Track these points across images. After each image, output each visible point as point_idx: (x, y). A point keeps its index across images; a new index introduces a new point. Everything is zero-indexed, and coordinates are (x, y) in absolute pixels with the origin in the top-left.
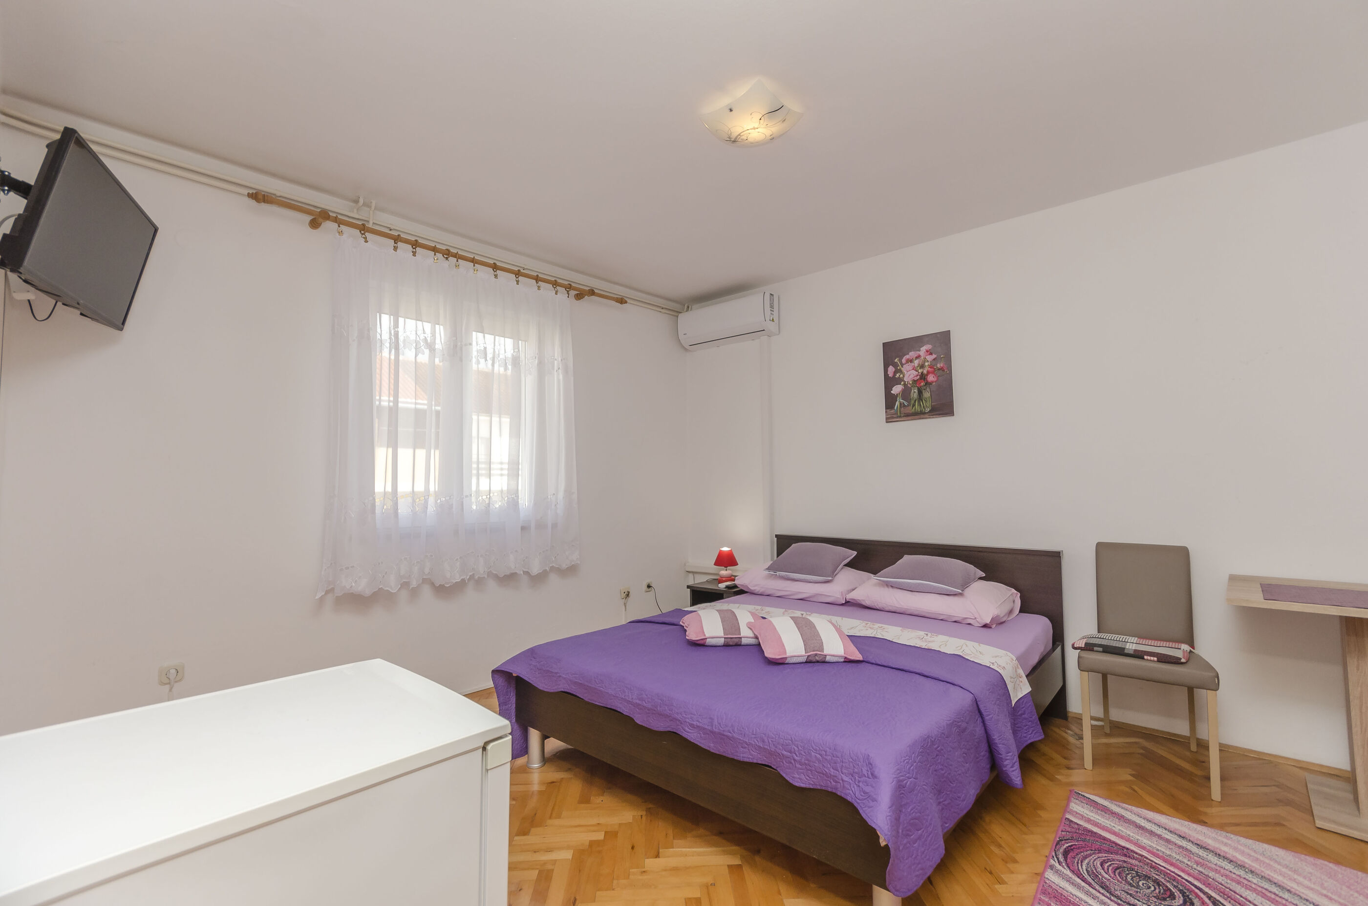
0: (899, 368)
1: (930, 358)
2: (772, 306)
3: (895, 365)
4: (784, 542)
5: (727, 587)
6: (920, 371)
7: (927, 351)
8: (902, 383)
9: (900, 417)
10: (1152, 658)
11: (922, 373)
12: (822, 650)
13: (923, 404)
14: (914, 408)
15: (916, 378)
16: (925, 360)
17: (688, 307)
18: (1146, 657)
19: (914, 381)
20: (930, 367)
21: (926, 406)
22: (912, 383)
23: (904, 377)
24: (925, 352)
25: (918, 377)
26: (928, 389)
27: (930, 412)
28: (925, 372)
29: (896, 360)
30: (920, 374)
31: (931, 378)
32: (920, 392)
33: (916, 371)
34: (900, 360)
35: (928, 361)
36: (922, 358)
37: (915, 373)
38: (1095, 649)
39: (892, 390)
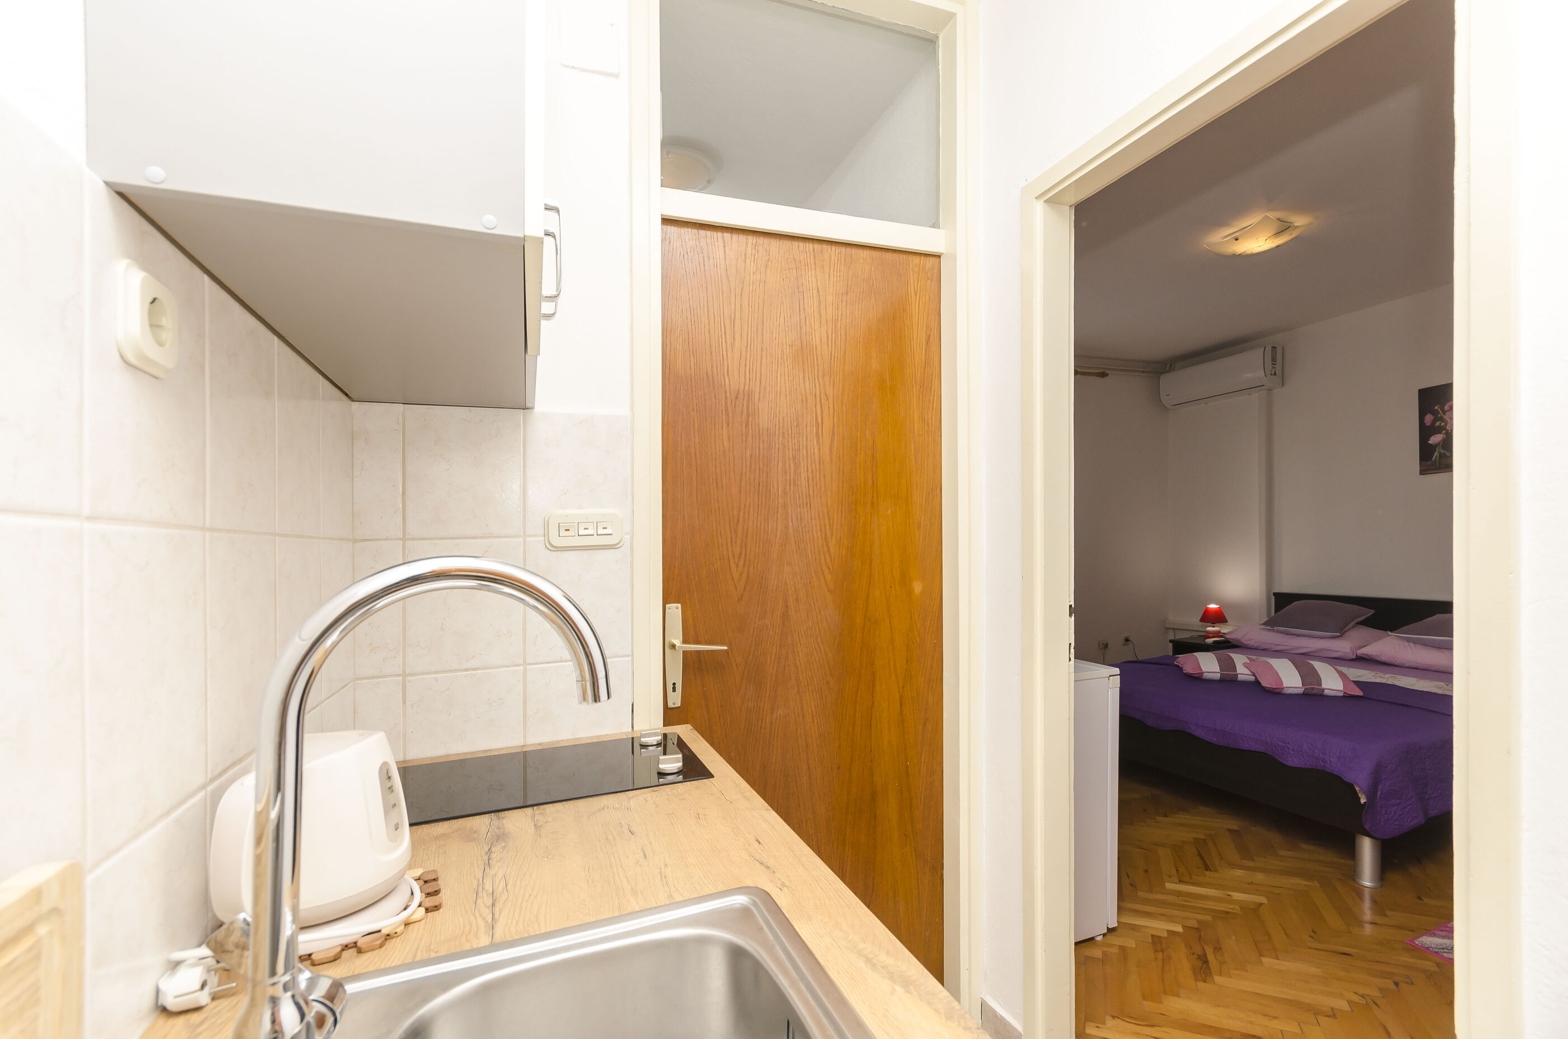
0: (1439, 415)
2: (1274, 360)
3: (1435, 413)
4: (1282, 600)
5: (1215, 642)
8: (1444, 432)
9: (1439, 468)
12: (1321, 685)
17: (1171, 366)
23: (1446, 425)
29: (1436, 408)
34: (1442, 408)
39: (1429, 440)
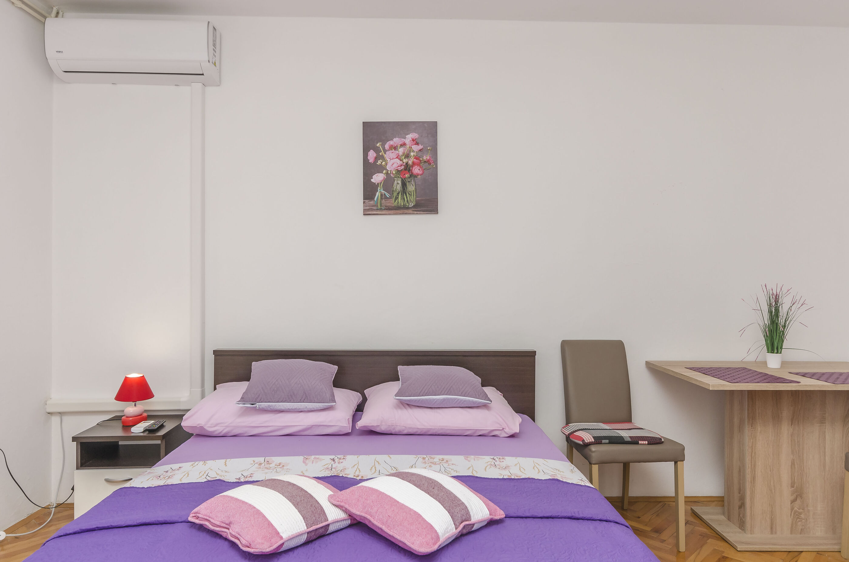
0: (381, 154)
1: (416, 148)
2: (214, 45)
3: (377, 150)
6: (404, 161)
7: (413, 140)
8: (384, 172)
9: (381, 209)
10: (644, 442)
11: (407, 164)
12: (470, 518)
13: (407, 198)
14: (396, 201)
15: (400, 169)
16: (411, 150)
17: (58, 13)
18: (640, 442)
19: (398, 171)
20: (416, 158)
21: (411, 201)
22: (396, 173)
23: (386, 164)
24: (410, 141)
25: (403, 167)
26: (413, 182)
27: (414, 207)
28: (410, 162)
29: (378, 144)
30: (404, 164)
31: (416, 170)
32: (404, 185)
33: (401, 160)
34: (383, 146)
35: (413, 151)
36: (408, 146)
37: (399, 162)
38: (603, 441)
39: (372, 178)
